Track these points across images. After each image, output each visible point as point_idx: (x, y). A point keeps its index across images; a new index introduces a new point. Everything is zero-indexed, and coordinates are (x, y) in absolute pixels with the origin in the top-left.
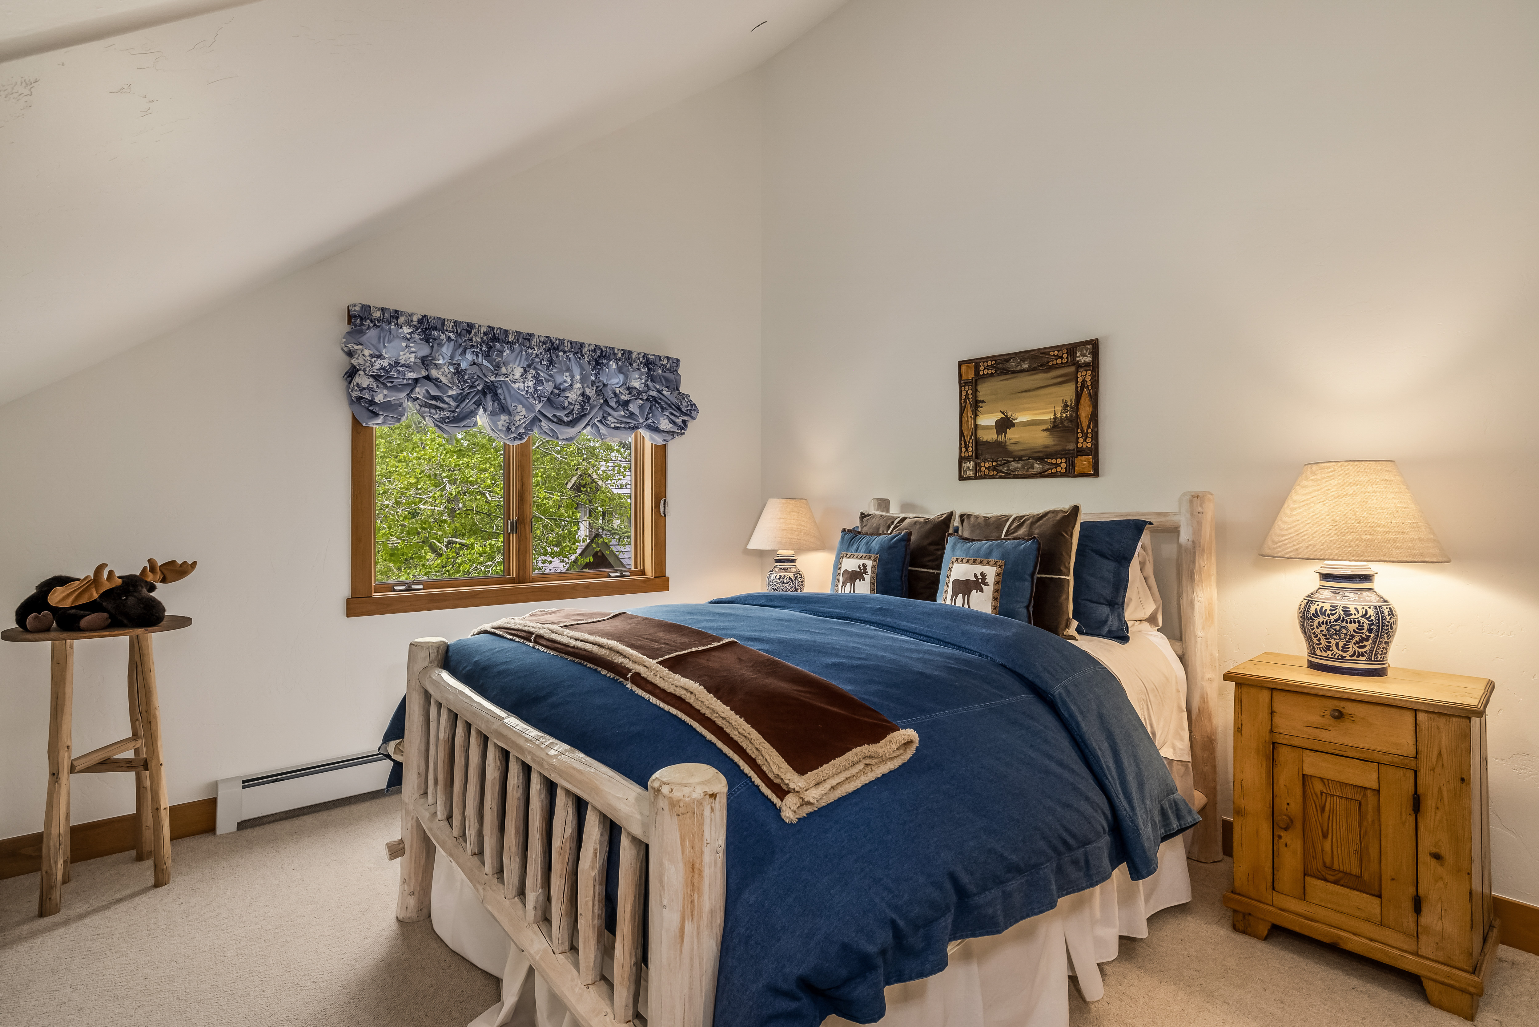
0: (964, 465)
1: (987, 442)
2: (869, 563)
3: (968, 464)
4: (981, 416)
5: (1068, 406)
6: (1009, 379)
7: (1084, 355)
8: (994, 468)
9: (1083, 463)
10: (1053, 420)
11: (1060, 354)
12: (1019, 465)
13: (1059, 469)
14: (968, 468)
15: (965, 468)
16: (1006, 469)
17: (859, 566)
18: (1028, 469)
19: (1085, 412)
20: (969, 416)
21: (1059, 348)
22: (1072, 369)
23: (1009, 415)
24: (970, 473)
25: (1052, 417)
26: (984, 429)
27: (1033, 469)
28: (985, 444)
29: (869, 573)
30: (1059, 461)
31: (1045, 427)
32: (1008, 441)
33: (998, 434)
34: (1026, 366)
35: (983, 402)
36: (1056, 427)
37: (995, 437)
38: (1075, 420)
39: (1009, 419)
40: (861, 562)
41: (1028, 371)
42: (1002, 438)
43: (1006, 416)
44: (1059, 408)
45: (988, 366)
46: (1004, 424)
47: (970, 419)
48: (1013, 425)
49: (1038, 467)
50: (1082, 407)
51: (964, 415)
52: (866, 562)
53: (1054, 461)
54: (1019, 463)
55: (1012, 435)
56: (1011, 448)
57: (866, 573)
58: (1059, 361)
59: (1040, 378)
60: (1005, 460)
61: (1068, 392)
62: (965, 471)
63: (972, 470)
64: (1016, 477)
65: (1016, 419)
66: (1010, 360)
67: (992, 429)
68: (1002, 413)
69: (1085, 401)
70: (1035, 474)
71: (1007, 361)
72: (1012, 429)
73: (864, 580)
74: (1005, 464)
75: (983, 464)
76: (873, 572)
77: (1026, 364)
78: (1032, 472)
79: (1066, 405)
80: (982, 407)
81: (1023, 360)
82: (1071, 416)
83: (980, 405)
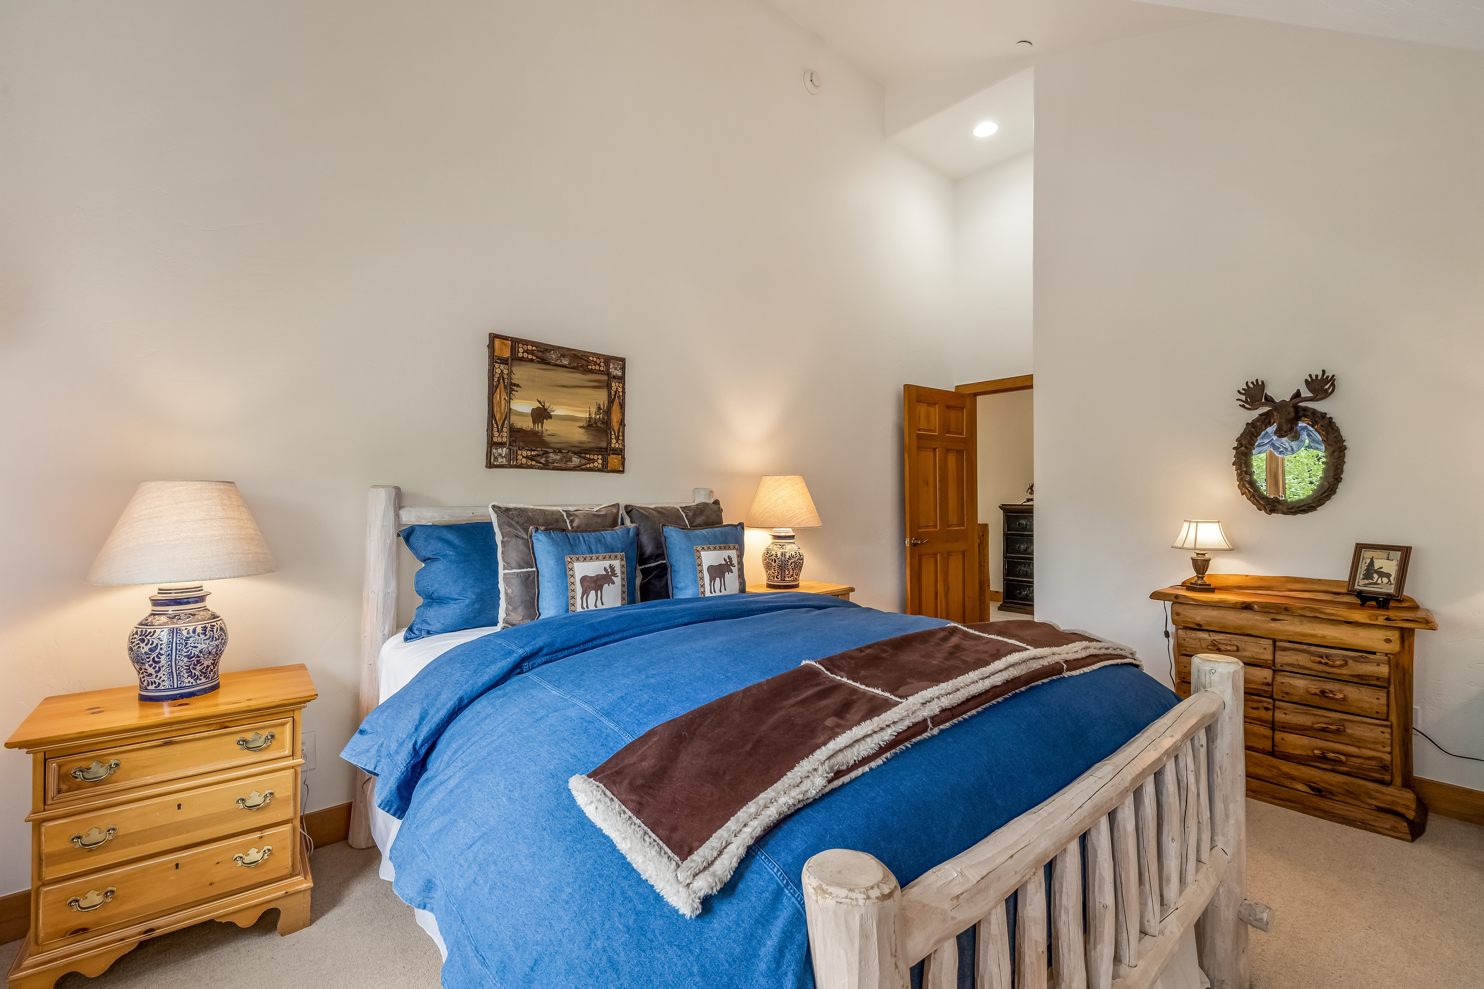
0: (494, 451)
1: (521, 429)
2: (617, 564)
3: (500, 450)
4: (515, 401)
5: (600, 409)
6: (549, 369)
7: (616, 369)
8: (531, 458)
9: (614, 460)
10: (588, 419)
11: (598, 361)
12: (558, 457)
13: (596, 464)
14: (500, 455)
15: (496, 455)
16: (544, 459)
17: (605, 568)
18: (566, 461)
19: (615, 418)
20: (503, 398)
21: (598, 356)
22: (605, 378)
23: (547, 405)
24: (502, 461)
25: (588, 416)
26: (518, 416)
27: (572, 462)
28: (519, 432)
29: (619, 574)
30: (596, 457)
31: (581, 424)
32: (544, 431)
33: (534, 423)
34: (566, 363)
35: (518, 386)
36: (590, 425)
37: (531, 425)
38: (607, 423)
39: (546, 410)
40: (606, 564)
41: (567, 367)
42: (538, 428)
43: (544, 406)
44: (594, 410)
45: (528, 349)
46: (541, 414)
47: (503, 402)
48: (550, 417)
49: (576, 460)
50: (614, 413)
51: (497, 397)
52: (612, 562)
53: (592, 457)
54: (558, 455)
55: (548, 427)
56: (548, 439)
57: (615, 575)
58: (597, 367)
59: (577, 377)
60: (545, 451)
61: (601, 397)
62: (496, 459)
63: (504, 457)
64: (555, 469)
65: (553, 411)
66: (550, 351)
67: (527, 416)
68: (540, 402)
69: (616, 407)
70: (574, 467)
71: (547, 350)
72: (549, 420)
73: (613, 583)
74: (543, 454)
75: (519, 452)
76: (623, 573)
77: (566, 361)
78: (571, 465)
79: (599, 408)
80: (516, 391)
81: (563, 356)
82: (604, 418)
83: (515, 388)
